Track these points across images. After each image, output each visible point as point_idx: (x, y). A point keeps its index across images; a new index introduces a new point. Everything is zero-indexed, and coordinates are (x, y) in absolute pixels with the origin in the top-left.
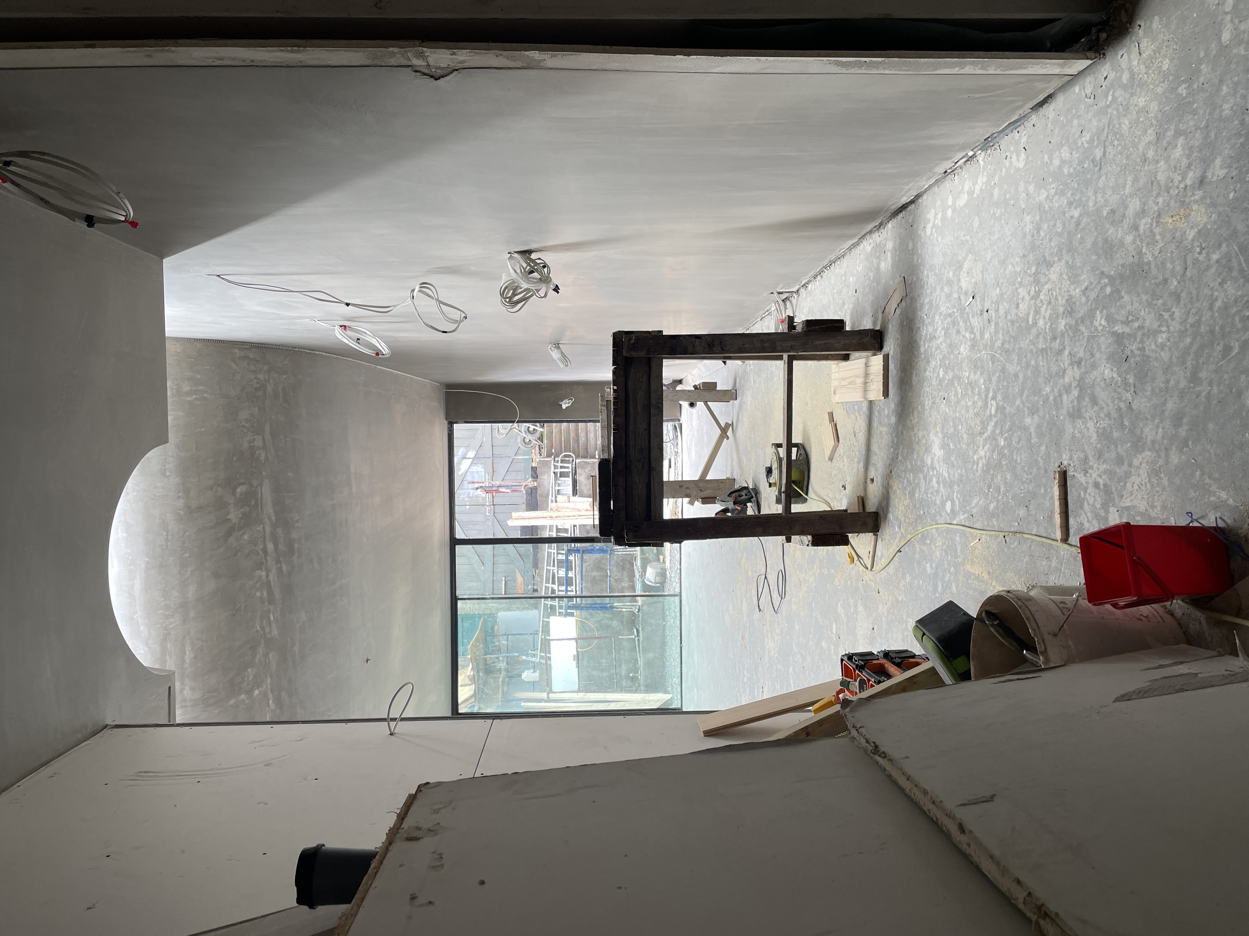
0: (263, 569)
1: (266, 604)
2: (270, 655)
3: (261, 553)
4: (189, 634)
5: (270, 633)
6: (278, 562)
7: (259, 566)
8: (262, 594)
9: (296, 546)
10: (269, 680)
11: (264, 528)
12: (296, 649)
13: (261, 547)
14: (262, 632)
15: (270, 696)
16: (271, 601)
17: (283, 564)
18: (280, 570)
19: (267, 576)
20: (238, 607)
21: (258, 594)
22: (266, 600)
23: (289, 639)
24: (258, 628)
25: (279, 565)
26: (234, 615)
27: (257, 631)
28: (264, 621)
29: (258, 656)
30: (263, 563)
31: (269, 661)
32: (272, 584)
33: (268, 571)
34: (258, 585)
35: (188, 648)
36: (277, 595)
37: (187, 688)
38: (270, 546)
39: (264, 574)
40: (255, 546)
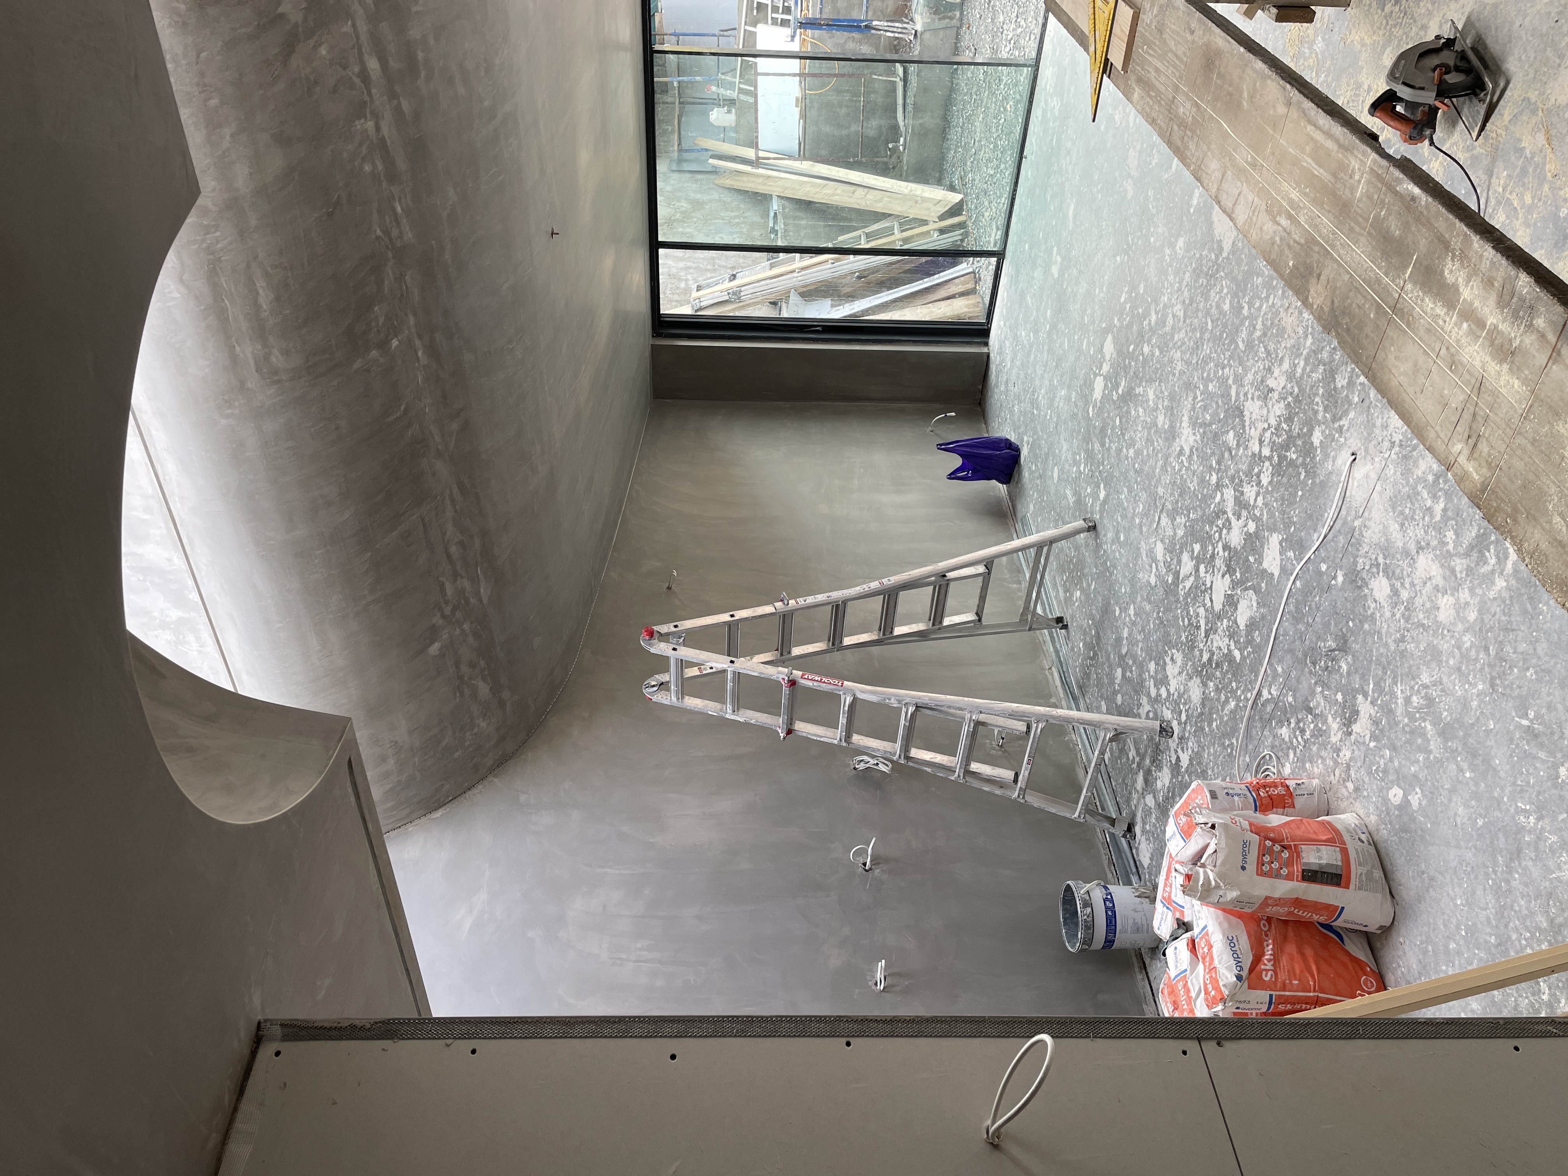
0: (368, 115)
1: (384, 184)
2: (407, 277)
3: (357, 81)
4: (257, 257)
5: (401, 237)
6: (393, 95)
7: (360, 109)
8: (374, 165)
9: (420, 55)
10: (412, 320)
11: (354, 25)
12: (448, 256)
13: (356, 69)
14: (386, 239)
15: (418, 343)
16: (392, 177)
17: (401, 98)
18: (398, 111)
19: (378, 129)
20: (336, 197)
21: (367, 168)
22: (382, 178)
23: (433, 242)
24: (379, 232)
25: (395, 102)
26: (330, 215)
27: (378, 238)
28: (387, 217)
29: (386, 283)
30: (366, 102)
31: (407, 287)
32: (388, 141)
33: (377, 117)
34: (364, 150)
35: (261, 284)
36: (402, 164)
37: (275, 351)
38: (373, 64)
39: (370, 125)
40: (345, 68)
